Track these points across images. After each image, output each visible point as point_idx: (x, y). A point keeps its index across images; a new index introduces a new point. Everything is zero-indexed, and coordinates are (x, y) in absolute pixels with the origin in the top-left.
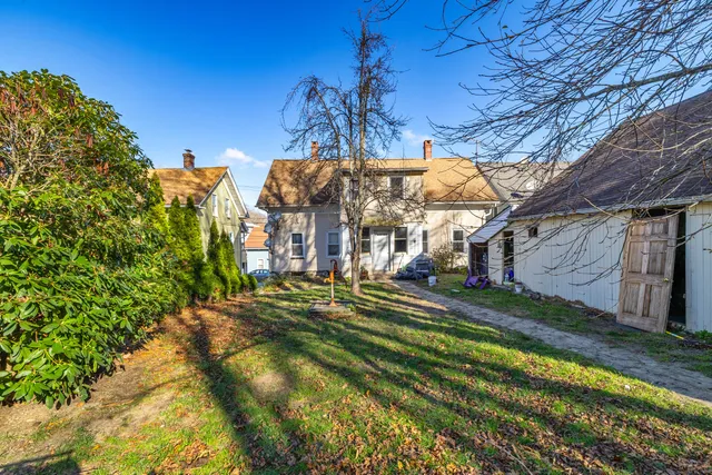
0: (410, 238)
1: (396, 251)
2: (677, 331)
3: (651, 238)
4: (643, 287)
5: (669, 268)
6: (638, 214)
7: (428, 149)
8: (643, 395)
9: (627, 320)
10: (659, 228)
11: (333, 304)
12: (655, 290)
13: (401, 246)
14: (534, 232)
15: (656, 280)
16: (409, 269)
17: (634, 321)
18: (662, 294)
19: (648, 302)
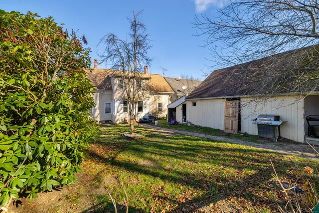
0: (144, 106)
1: (139, 111)
2: (240, 133)
3: (232, 107)
4: (231, 121)
5: (237, 115)
6: (228, 99)
7: (146, 70)
8: (249, 149)
9: (227, 131)
10: (234, 104)
11: (133, 134)
12: (234, 122)
13: (140, 109)
14: (194, 104)
15: (234, 119)
16: (144, 118)
17: (229, 131)
18: (236, 123)
19: (232, 125)
